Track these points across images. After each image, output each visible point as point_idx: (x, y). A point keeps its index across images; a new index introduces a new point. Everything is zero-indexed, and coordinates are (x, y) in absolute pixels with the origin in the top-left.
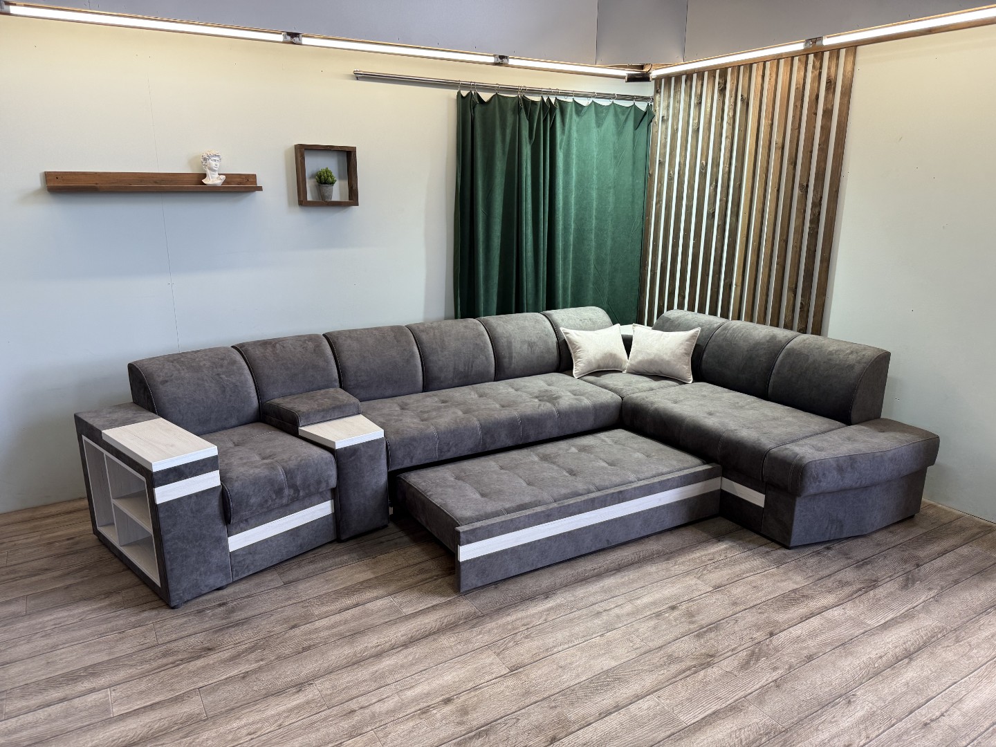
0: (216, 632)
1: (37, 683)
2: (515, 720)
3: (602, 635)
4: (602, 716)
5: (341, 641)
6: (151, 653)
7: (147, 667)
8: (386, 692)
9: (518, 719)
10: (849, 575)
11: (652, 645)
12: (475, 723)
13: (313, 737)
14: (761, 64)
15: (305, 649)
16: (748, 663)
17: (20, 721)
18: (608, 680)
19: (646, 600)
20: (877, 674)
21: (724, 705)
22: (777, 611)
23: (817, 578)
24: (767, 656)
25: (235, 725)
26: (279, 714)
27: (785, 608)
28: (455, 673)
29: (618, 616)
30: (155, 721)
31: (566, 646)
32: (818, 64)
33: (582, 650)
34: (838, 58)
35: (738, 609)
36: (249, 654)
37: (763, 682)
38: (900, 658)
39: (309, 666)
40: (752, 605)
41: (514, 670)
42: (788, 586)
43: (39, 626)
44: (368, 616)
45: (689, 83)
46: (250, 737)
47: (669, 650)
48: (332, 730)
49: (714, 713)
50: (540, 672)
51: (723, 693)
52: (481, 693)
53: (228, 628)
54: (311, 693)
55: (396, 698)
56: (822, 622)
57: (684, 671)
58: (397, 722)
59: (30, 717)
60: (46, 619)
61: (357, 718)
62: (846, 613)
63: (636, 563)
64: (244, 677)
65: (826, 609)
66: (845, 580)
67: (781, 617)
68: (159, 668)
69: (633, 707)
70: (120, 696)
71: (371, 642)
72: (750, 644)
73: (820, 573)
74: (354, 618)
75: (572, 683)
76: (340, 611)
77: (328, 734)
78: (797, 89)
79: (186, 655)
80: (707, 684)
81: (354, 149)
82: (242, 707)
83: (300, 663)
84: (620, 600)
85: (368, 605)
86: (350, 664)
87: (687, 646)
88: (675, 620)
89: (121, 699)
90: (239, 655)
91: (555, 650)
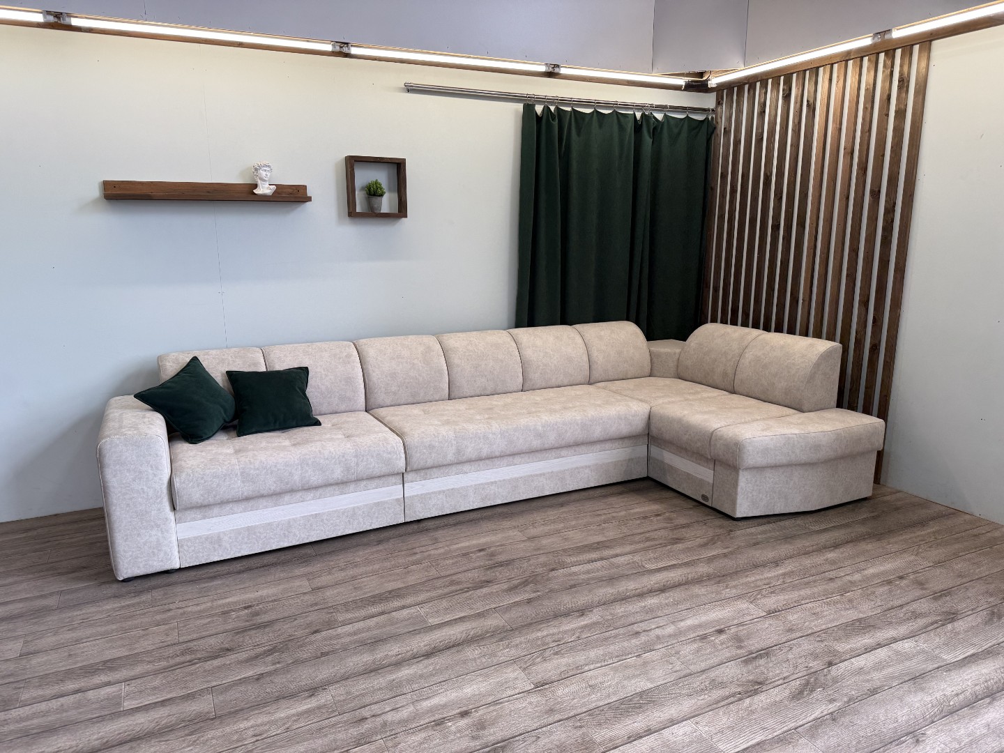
0: (238, 633)
1: (56, 673)
2: (534, 739)
3: (639, 655)
4: (632, 739)
5: (360, 648)
6: (171, 651)
7: (164, 664)
8: (401, 701)
9: (539, 737)
10: (923, 606)
11: (693, 668)
12: (491, 738)
13: (319, 743)
14: (829, 66)
15: (323, 654)
16: (801, 692)
17: (33, 710)
18: (641, 702)
19: (689, 622)
20: (951, 713)
21: (770, 736)
22: (838, 639)
23: (885, 607)
24: (824, 687)
25: (242, 726)
26: (288, 717)
27: (848, 636)
28: (475, 686)
29: (658, 637)
30: (162, 717)
31: (600, 665)
32: (889, 63)
33: (616, 670)
34: (911, 54)
35: (794, 636)
36: (267, 656)
37: (817, 714)
38: (980, 697)
39: (324, 672)
40: (810, 631)
41: (540, 686)
42: (852, 615)
43: (68, 620)
44: (392, 625)
45: (752, 92)
46: (255, 739)
47: (712, 674)
48: (341, 736)
49: (758, 744)
50: (567, 690)
51: (770, 722)
52: (501, 708)
53: (250, 629)
54: (324, 698)
55: (411, 708)
56: (890, 654)
57: (727, 698)
58: (408, 732)
59: (43, 706)
60: (75, 614)
61: (366, 726)
62: (918, 646)
63: (685, 584)
64: (258, 679)
65: (895, 640)
66: (918, 611)
67: (842, 647)
68: (176, 665)
69: (666, 732)
70: (132, 691)
71: (393, 650)
72: (805, 673)
73: (892, 603)
74: (378, 626)
75: (601, 703)
76: (365, 619)
77: (335, 740)
78: (867, 90)
79: (205, 654)
80: (753, 712)
81: (404, 160)
82: (252, 708)
83: (317, 668)
84: (661, 622)
85: (394, 613)
86: (368, 671)
87: (733, 671)
88: (722, 644)
89: (134, 693)
90: (257, 657)
91: (586, 668)
